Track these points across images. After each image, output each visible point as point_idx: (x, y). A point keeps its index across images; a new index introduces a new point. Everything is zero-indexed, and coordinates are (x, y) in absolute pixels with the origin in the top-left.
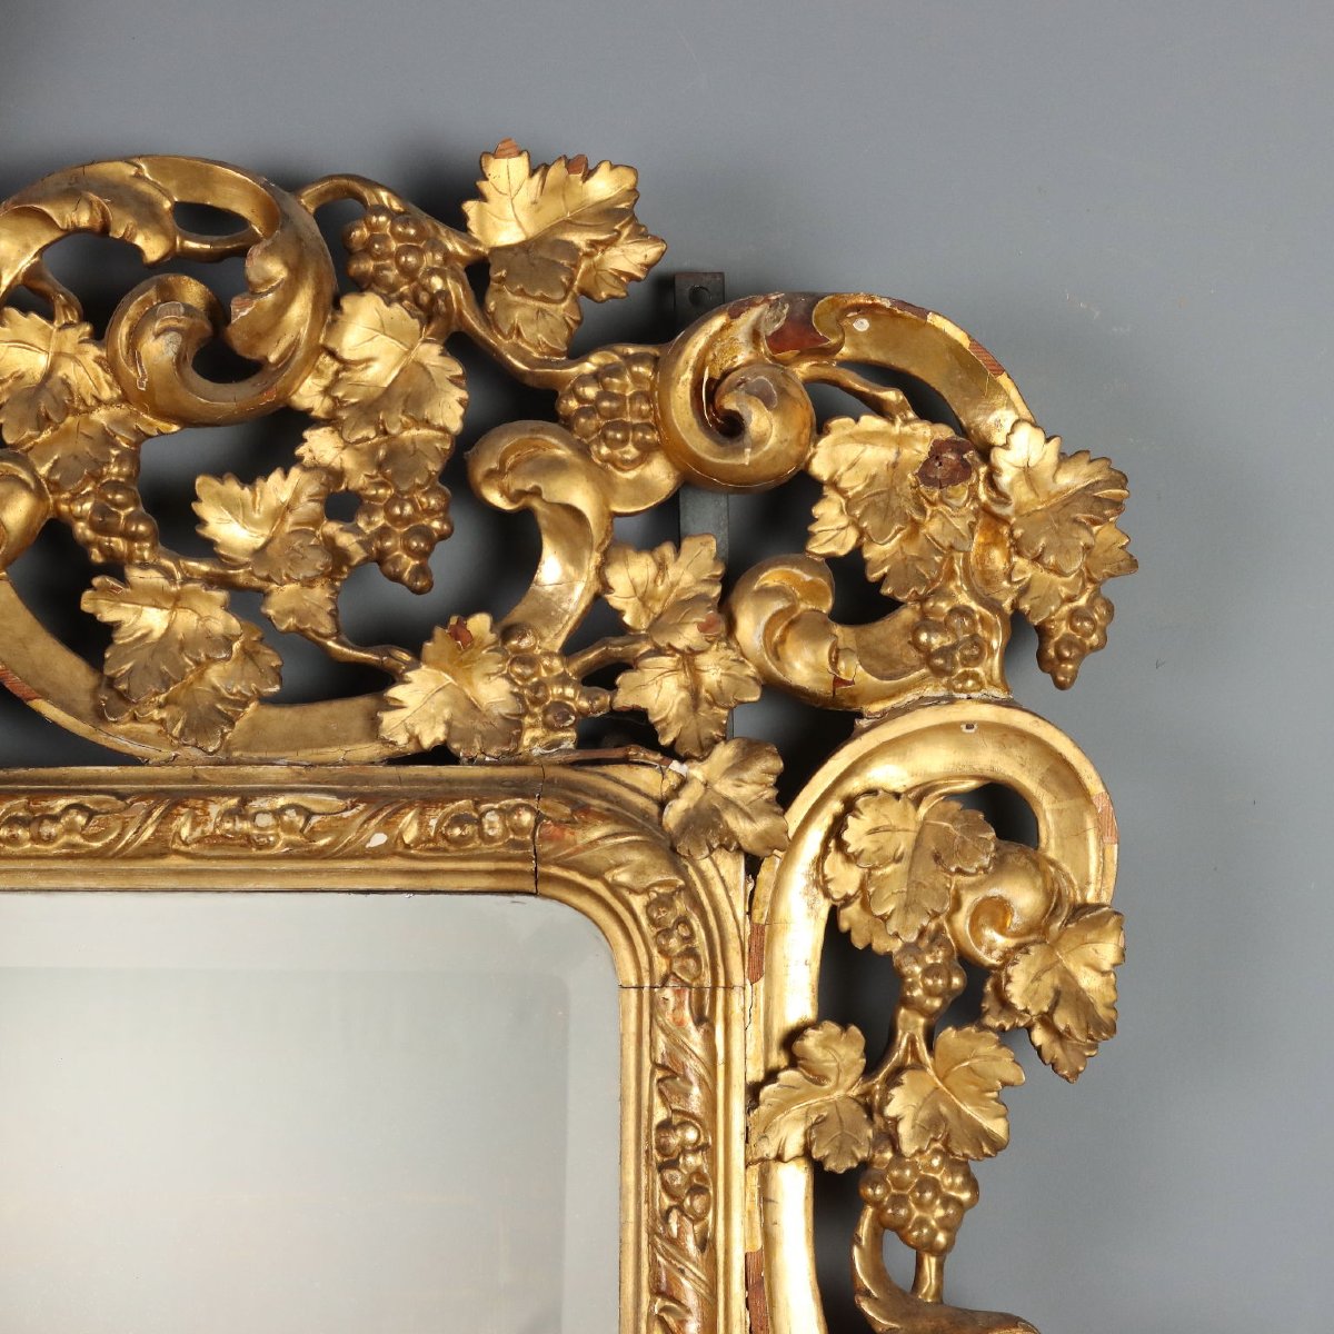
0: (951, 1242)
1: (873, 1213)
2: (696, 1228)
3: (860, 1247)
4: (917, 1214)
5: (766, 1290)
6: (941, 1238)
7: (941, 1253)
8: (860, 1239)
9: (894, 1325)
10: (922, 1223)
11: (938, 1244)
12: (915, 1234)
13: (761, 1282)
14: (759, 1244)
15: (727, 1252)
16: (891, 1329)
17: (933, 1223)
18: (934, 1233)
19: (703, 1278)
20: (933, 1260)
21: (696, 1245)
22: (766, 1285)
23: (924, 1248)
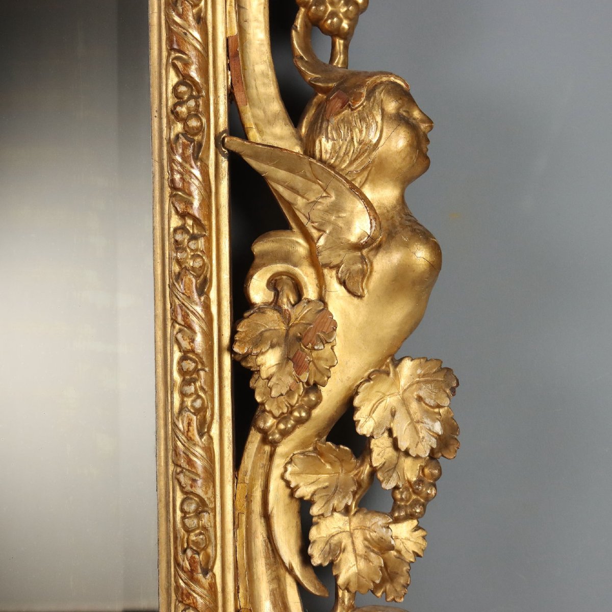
0: (352, 27)
1: (305, 12)
2: (194, 11)
3: (296, 30)
4: (330, 9)
5: (240, 59)
6: (345, 25)
7: (347, 36)
8: (296, 27)
9: (317, 76)
10: (333, 14)
11: (344, 28)
12: (329, 22)
13: (236, 54)
14: (235, 31)
15: (214, 28)
16: (315, 78)
17: (341, 15)
18: (341, 21)
19: (200, 39)
20: (342, 42)
21: (194, 18)
22: (240, 56)
23: (336, 33)
